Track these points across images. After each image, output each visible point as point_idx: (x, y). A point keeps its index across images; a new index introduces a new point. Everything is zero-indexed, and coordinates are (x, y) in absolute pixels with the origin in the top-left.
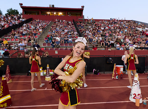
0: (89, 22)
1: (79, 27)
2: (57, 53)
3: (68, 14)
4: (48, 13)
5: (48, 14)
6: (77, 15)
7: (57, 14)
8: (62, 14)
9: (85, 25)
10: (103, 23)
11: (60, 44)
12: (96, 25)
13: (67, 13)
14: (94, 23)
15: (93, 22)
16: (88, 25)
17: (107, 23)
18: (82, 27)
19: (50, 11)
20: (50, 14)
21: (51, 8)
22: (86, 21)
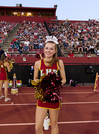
0: (63, 24)
1: (52, 29)
2: (25, 60)
3: (38, 15)
4: (15, 13)
5: (14, 15)
6: (48, 15)
7: (25, 14)
8: (31, 15)
9: (59, 27)
10: (80, 25)
11: (29, 49)
12: (71, 27)
13: (36, 14)
14: (70, 25)
15: (68, 24)
16: (62, 27)
17: (84, 24)
18: (55, 29)
19: (17, 12)
20: (16, 15)
21: (18, 8)
22: (60, 23)
